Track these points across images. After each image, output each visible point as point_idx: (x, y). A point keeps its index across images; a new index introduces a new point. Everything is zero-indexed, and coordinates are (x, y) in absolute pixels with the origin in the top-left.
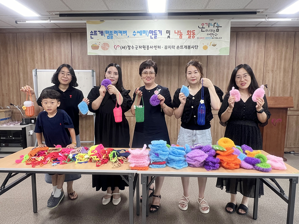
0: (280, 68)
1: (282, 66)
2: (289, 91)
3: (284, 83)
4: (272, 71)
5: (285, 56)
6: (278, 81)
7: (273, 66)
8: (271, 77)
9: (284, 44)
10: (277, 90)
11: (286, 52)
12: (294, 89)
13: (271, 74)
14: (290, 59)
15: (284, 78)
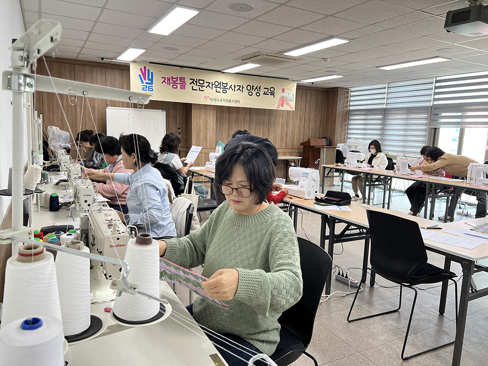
0: (297, 117)
1: (299, 115)
2: (303, 134)
3: (300, 128)
4: (293, 118)
5: (301, 107)
6: (296, 126)
7: (293, 115)
8: (292, 123)
9: (300, 98)
10: (296, 133)
11: (301, 105)
12: (305, 133)
13: (291, 121)
14: (303, 110)
15: (300, 124)
